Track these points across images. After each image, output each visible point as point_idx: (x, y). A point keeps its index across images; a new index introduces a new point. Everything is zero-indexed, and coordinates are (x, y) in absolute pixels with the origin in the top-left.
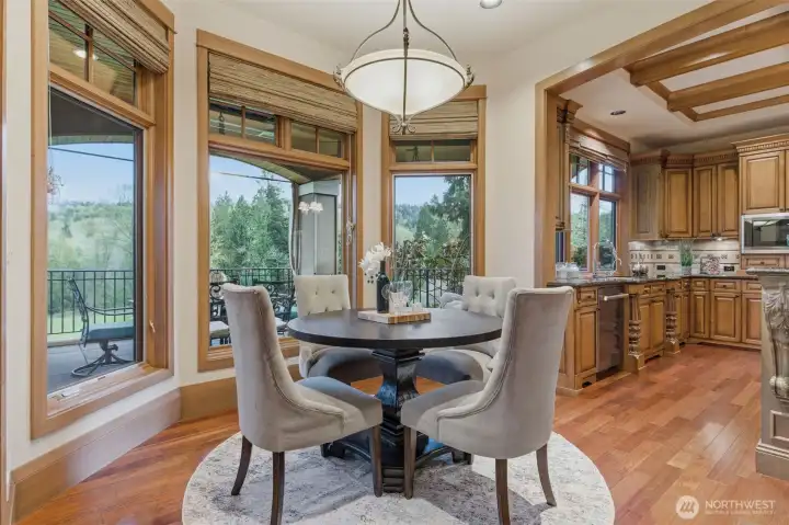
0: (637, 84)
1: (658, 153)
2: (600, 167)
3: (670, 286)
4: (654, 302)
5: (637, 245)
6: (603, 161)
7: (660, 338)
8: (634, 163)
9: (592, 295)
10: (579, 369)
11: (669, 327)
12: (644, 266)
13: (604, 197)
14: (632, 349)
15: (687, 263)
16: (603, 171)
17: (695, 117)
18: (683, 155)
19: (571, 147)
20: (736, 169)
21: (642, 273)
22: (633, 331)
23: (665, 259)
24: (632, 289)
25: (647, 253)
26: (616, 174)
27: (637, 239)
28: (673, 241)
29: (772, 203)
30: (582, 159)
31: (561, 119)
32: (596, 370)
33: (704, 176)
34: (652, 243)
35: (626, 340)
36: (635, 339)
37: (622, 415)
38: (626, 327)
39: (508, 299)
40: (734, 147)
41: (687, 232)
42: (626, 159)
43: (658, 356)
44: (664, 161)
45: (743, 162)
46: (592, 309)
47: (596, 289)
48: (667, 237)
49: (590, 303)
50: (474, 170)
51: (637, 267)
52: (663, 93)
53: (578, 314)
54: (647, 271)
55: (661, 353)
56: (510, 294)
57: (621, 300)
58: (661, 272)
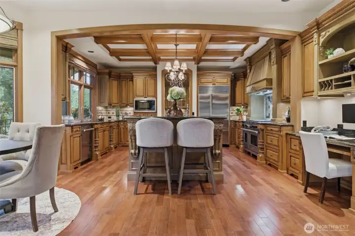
0: (97, 43)
1: (107, 71)
2: (85, 73)
3: (111, 124)
4: (105, 131)
5: (100, 108)
6: (85, 71)
7: (107, 145)
8: (99, 74)
9: (78, 129)
10: (72, 161)
11: (110, 141)
12: (103, 117)
13: (86, 87)
14: (96, 151)
15: (118, 116)
16: (86, 75)
17: (120, 60)
18: (116, 73)
19: (69, 62)
20: (133, 81)
21: (102, 120)
22: (96, 143)
23: (111, 114)
24: (96, 126)
25: (104, 112)
26: (91, 77)
27: (100, 106)
28: (114, 107)
29: (142, 95)
30: (75, 69)
31: (64, 50)
32: (80, 161)
33: (124, 82)
34: (106, 107)
35: (93, 147)
36: (97, 146)
37: (89, 176)
38: (94, 142)
39: (36, 130)
40: (132, 73)
41: (118, 103)
42: (95, 71)
43: (107, 153)
44: (110, 74)
45: (134, 79)
46: (79, 135)
47: (80, 126)
48: (110, 105)
49: (77, 133)
50: (15, 66)
51: (100, 117)
52: (108, 49)
53: (72, 137)
54: (104, 119)
55: (108, 151)
56: (36, 128)
57: (92, 131)
58: (110, 119)
